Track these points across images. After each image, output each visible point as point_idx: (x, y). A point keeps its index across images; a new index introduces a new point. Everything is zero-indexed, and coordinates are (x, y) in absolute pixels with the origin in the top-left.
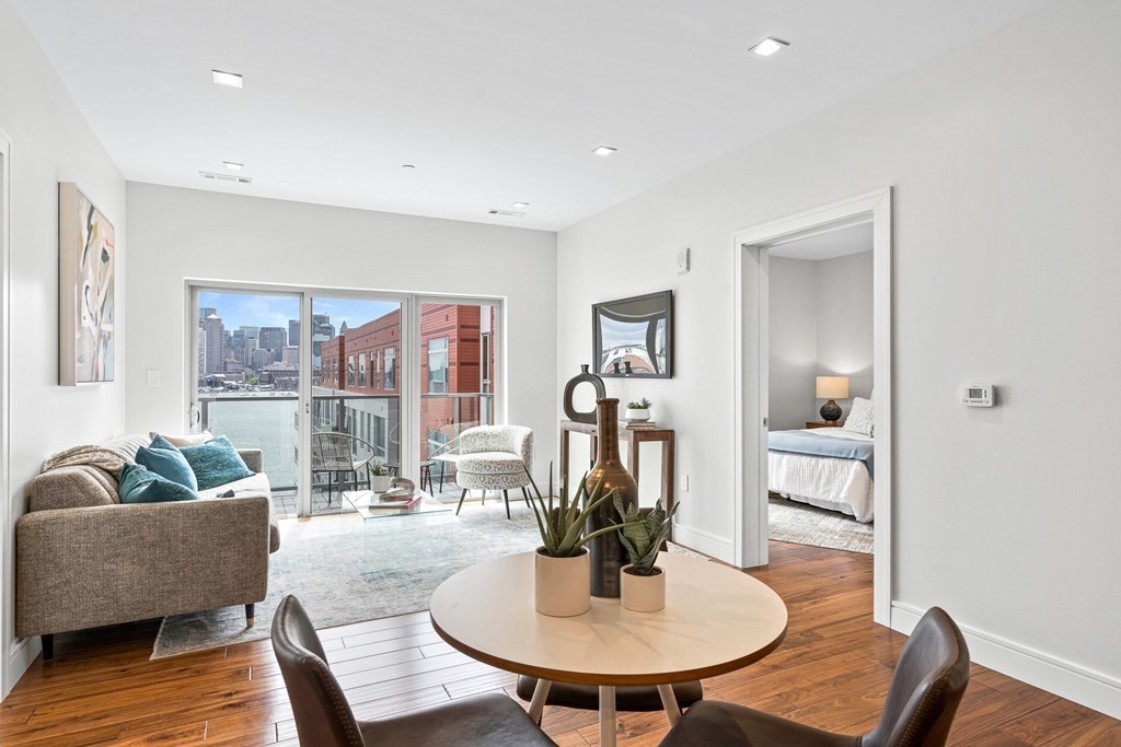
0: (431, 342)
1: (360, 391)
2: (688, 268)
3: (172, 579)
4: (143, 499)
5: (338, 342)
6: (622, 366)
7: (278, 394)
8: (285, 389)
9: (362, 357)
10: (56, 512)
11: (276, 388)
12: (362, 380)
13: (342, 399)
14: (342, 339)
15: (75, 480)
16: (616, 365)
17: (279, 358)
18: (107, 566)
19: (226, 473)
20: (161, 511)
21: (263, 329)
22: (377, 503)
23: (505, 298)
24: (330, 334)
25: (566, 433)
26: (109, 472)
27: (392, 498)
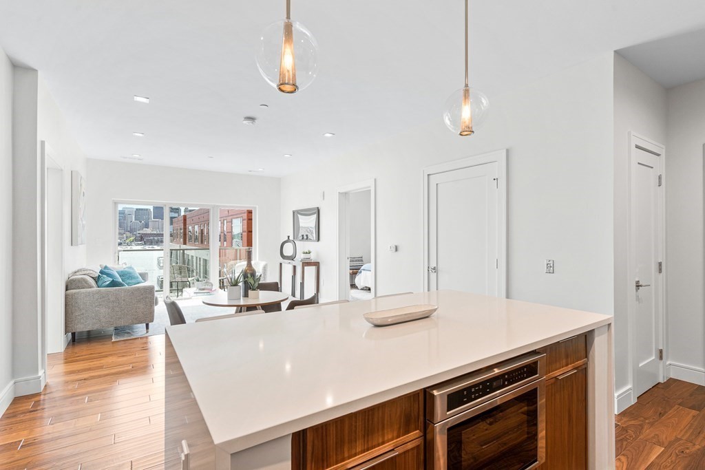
0: (234, 220)
1: (195, 246)
2: (324, 199)
3: (120, 313)
4: (108, 286)
5: (182, 218)
6: (305, 237)
7: (147, 247)
8: (151, 244)
9: (196, 227)
10: (78, 290)
11: (145, 244)
12: (196, 239)
13: (184, 250)
14: (185, 217)
15: (84, 280)
16: (303, 236)
17: (147, 226)
18: (97, 309)
19: (133, 281)
20: (116, 290)
21: (137, 209)
22: (198, 291)
23: (257, 207)
24: (178, 212)
25: (281, 264)
26: (93, 278)
27: (204, 289)
